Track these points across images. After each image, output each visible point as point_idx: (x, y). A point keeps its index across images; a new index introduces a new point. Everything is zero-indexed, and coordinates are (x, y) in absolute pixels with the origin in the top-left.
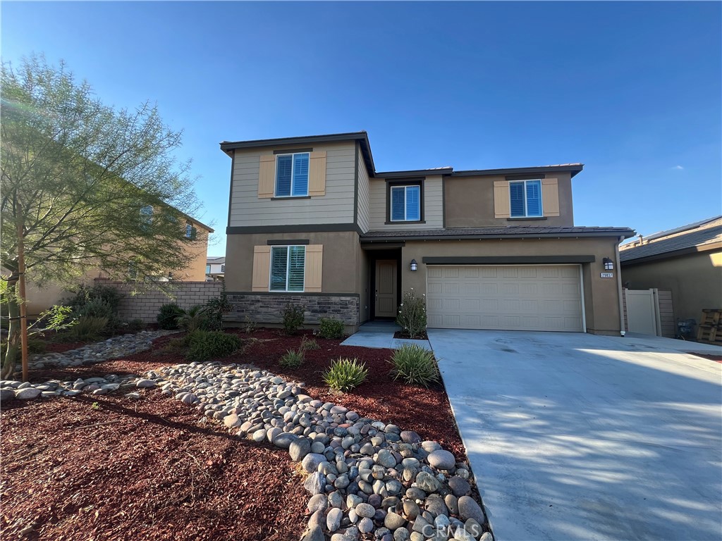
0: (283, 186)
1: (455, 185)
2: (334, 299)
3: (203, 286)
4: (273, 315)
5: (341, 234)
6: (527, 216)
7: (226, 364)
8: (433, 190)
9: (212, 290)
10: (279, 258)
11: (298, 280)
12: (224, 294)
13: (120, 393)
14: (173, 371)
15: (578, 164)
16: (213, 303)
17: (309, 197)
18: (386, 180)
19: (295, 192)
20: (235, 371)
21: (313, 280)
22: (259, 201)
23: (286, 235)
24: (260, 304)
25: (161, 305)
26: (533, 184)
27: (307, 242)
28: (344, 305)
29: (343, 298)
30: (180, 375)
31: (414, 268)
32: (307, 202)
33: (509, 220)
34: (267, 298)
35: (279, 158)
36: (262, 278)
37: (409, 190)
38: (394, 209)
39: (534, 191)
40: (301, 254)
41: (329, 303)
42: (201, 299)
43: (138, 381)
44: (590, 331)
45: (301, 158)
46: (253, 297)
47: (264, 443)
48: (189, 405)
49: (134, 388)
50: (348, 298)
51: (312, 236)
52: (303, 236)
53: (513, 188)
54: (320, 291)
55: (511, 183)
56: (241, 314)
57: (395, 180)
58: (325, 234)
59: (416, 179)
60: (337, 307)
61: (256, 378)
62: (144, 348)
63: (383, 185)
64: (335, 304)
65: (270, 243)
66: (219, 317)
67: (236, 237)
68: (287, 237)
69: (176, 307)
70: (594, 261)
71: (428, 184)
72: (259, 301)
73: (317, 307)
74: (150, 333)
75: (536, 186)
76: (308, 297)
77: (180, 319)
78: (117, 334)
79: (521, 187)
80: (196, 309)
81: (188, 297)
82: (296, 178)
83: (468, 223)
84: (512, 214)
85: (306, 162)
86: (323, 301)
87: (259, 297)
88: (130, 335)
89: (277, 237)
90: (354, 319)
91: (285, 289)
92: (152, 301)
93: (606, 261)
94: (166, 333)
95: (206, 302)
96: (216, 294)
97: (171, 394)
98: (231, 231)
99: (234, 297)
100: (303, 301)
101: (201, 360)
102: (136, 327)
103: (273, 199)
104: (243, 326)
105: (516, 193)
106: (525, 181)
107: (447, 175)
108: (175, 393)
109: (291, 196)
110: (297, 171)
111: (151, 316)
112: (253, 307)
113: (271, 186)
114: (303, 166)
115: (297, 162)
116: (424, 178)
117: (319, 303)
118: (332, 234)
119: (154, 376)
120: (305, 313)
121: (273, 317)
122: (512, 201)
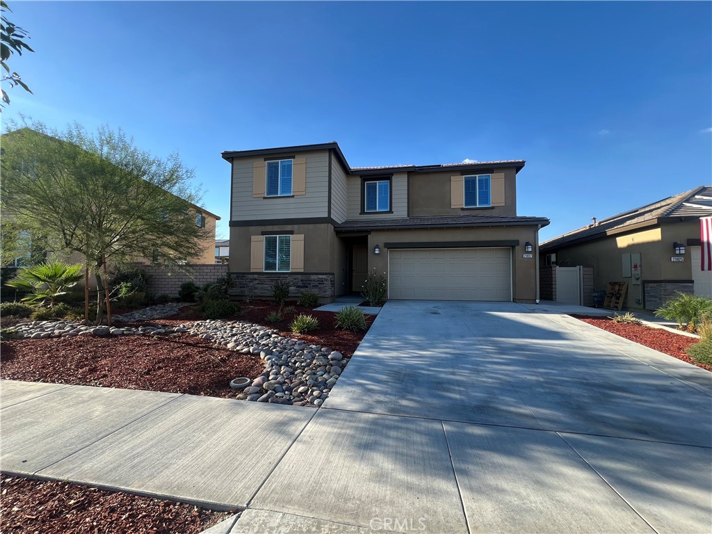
0: (272, 187)
1: (419, 180)
2: (313, 277)
3: (213, 268)
4: (267, 290)
5: (318, 225)
6: (478, 206)
7: (230, 321)
8: (400, 183)
9: (220, 271)
10: (271, 245)
11: (285, 263)
12: (229, 274)
13: (166, 334)
14: (196, 324)
15: (521, 161)
16: (221, 281)
17: (293, 196)
18: (361, 177)
19: (282, 192)
20: (235, 324)
21: (297, 262)
22: (253, 199)
23: (275, 227)
24: (257, 282)
25: (181, 283)
26: (484, 178)
27: (292, 233)
28: (321, 282)
29: (320, 276)
30: (201, 326)
31: (377, 252)
32: (291, 200)
33: (462, 209)
34: (262, 277)
35: (269, 164)
36: (258, 261)
37: (380, 184)
38: (367, 201)
39: (485, 184)
40: (288, 242)
41: (309, 280)
42: (212, 278)
43: (176, 329)
44: (514, 300)
45: (286, 164)
46: (251, 276)
47: (248, 353)
48: (208, 339)
49: (174, 332)
50: (324, 276)
51: (296, 227)
52: (289, 228)
53: (467, 181)
54: (302, 271)
55: (465, 178)
56: (243, 289)
57: (369, 176)
58: (306, 226)
59: (386, 175)
60: (316, 283)
61: (247, 327)
62: (173, 313)
63: (358, 181)
64: (314, 281)
65: (263, 233)
66: (226, 292)
67: (237, 228)
68: (276, 228)
69: (193, 285)
70: (518, 245)
71: (395, 179)
72: (256, 279)
73: (300, 284)
74: (175, 304)
75: (487, 179)
76: (293, 276)
77: (197, 293)
78: (152, 305)
79: (474, 180)
80: (208, 286)
81: (202, 277)
82: (282, 180)
83: (429, 213)
84: (466, 204)
85: (290, 167)
86: (304, 279)
87: (256, 276)
88: (161, 306)
89: (269, 228)
90: (329, 293)
91: (275, 269)
92: (173, 280)
93: (527, 244)
94: (187, 304)
95: (216, 281)
96: (223, 274)
97: (196, 335)
98: (233, 224)
99: (237, 276)
100: (290, 278)
101: (214, 318)
102: (164, 300)
103: (264, 198)
104: (244, 298)
105: (470, 186)
106: (477, 176)
107: (412, 172)
108: (198, 335)
109: (279, 195)
110: (283, 175)
111: (173, 292)
112: (251, 284)
113: (263, 187)
114: (288, 170)
115: (283, 167)
116: (392, 174)
117: (302, 280)
118: (311, 226)
119: (184, 326)
120: (291, 288)
121: (267, 291)
122: (466, 193)
